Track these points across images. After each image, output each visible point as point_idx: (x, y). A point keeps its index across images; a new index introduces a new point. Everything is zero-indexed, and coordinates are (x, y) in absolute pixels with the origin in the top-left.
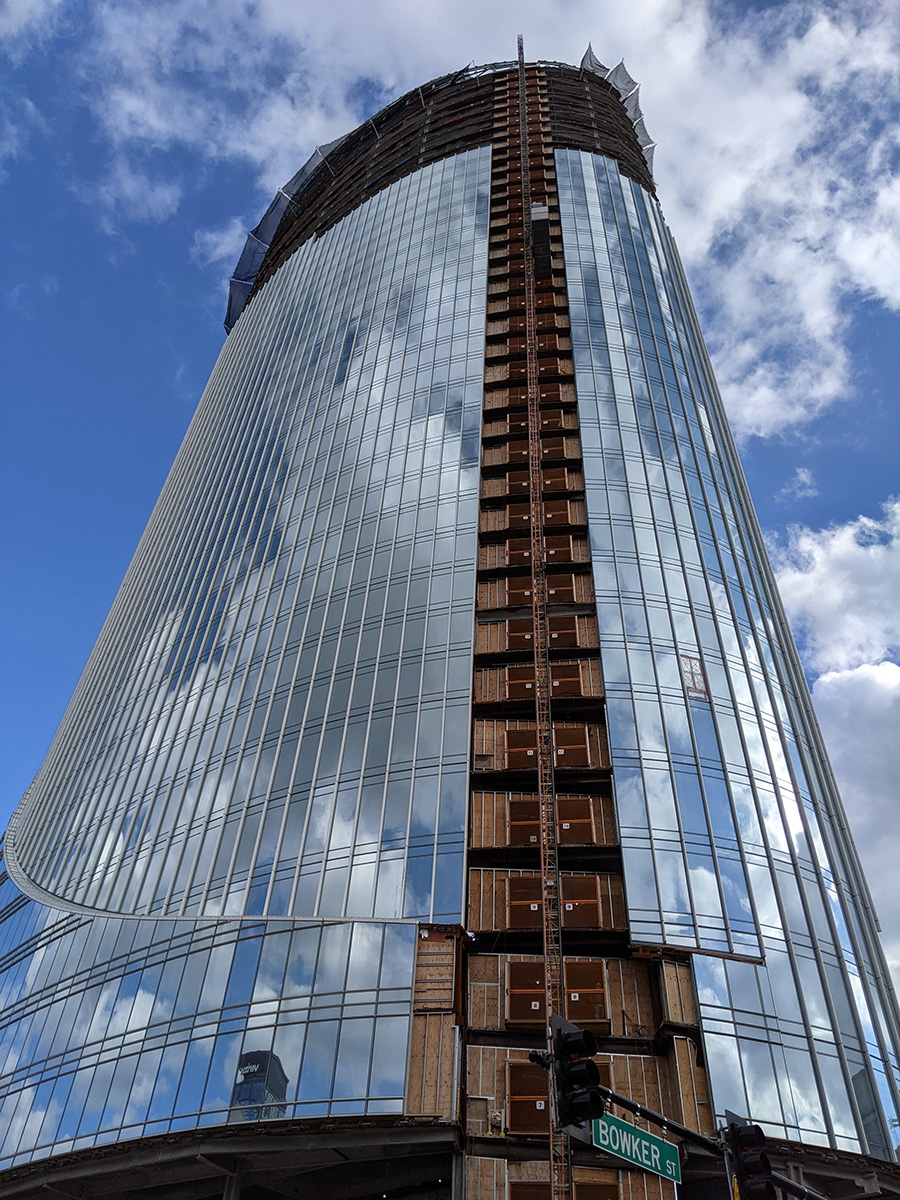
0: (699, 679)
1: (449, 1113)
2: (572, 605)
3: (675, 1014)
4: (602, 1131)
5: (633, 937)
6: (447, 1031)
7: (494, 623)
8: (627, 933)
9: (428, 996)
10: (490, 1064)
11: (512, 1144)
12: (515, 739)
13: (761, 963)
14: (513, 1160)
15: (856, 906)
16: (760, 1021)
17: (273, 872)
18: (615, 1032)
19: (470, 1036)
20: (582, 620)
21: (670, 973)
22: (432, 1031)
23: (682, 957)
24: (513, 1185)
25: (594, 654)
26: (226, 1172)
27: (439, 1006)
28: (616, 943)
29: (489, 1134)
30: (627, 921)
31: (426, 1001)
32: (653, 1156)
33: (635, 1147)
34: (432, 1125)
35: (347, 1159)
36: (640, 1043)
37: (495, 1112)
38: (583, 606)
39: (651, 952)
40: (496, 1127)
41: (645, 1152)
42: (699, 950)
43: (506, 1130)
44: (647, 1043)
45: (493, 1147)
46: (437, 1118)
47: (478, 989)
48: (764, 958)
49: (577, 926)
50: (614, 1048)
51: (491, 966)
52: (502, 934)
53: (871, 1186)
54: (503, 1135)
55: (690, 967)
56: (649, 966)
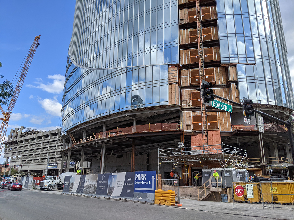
1: (178, 104)
3: (231, 78)
4: (214, 103)
5: (222, 62)
6: (176, 87)
8: (220, 61)
9: (172, 80)
10: (187, 94)
11: (192, 108)
12: (191, 14)
13: (255, 65)
14: (192, 111)
16: (253, 78)
17: (132, 56)
18: (217, 84)
19: (182, 88)
21: (231, 69)
22: (173, 87)
23: (234, 65)
24: (193, 116)
26: (133, 118)
27: (174, 82)
28: (217, 64)
29: (187, 107)
30: (220, 58)
32: (226, 108)
33: (221, 106)
34: (175, 106)
35: (157, 114)
36: (223, 86)
37: (188, 102)
39: (226, 65)
40: (189, 105)
41: (224, 107)
42: (239, 63)
43: (191, 106)
44: (225, 85)
45: (188, 109)
47: (183, 78)
48: (255, 63)
49: (208, 61)
50: (216, 87)
51: (186, 72)
52: (189, 64)
53: (277, 111)
54: (190, 107)
55: (236, 67)
56: (225, 68)
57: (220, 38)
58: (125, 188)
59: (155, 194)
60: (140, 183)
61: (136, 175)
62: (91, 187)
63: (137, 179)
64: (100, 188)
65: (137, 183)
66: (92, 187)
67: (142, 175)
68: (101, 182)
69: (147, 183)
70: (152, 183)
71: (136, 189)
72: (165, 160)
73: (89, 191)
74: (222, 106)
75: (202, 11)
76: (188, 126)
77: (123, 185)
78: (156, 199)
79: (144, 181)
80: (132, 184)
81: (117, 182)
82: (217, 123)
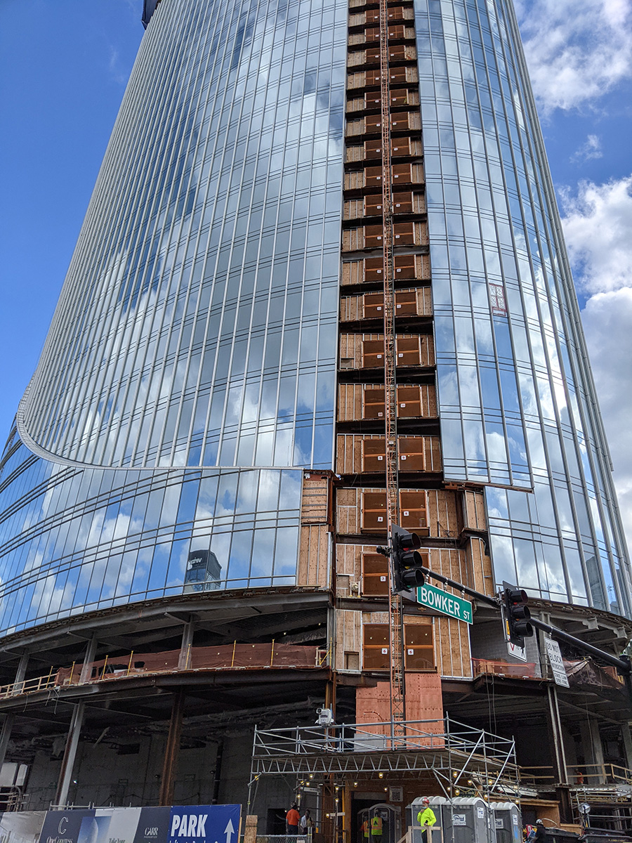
0: (501, 301)
1: (325, 584)
2: (411, 247)
3: (472, 523)
4: (423, 594)
5: (446, 476)
6: (323, 535)
7: (355, 261)
8: (442, 474)
9: (310, 514)
10: (350, 556)
11: (364, 602)
12: (369, 347)
13: (531, 492)
14: (365, 611)
15: (598, 455)
16: (528, 528)
17: (204, 438)
18: (433, 535)
19: (338, 538)
20: (419, 258)
21: (470, 499)
22: (313, 535)
23: (478, 489)
24: (366, 626)
25: (427, 283)
26: (184, 622)
27: (317, 520)
28: (435, 481)
29: (350, 596)
30: (442, 466)
31: (309, 518)
32: (456, 608)
33: (444, 603)
34: (315, 592)
35: (260, 612)
36: (448, 541)
37: (352, 581)
38: (420, 247)
39: (458, 485)
40: (355, 592)
41: (450, 606)
42: (490, 484)
43: (361, 594)
44: (453, 541)
45: (352, 603)
46: (318, 587)
47: (343, 510)
48: (533, 489)
49: (409, 470)
50: (431, 544)
51: (351, 496)
52: (359, 475)
53: (593, 625)
54: (359, 597)
55: (482, 494)
56: (456, 494)
57: (442, 415)
61: (176, 818)
63: (177, 831)
67: (193, 817)
72: (274, 769)
74: (447, 602)
75: (398, 344)
76: (350, 657)
79: (200, 840)
82: (432, 649)
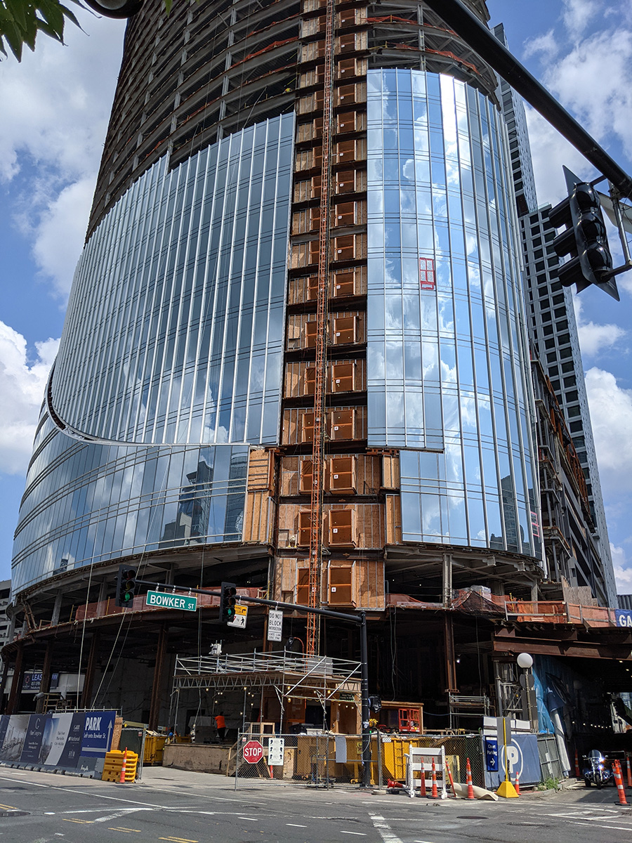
0: (430, 275)
1: (264, 538)
2: (352, 226)
3: (388, 483)
4: (152, 599)
5: (369, 443)
6: (264, 501)
7: (303, 244)
8: (366, 442)
9: (255, 482)
10: (290, 513)
11: (299, 551)
12: (312, 327)
13: (442, 452)
14: (300, 559)
16: (436, 484)
18: (360, 493)
19: (278, 500)
20: (358, 237)
21: (388, 463)
22: (257, 500)
23: (394, 452)
24: (300, 570)
25: (364, 262)
26: (165, 570)
27: (261, 487)
28: (360, 447)
29: (289, 547)
30: (366, 434)
31: (254, 485)
32: (181, 603)
33: (171, 601)
34: (257, 545)
35: (221, 561)
36: (371, 497)
37: (290, 537)
38: (359, 227)
39: (379, 451)
40: (293, 543)
42: (405, 448)
43: (298, 544)
44: (375, 497)
45: (290, 553)
46: (258, 542)
47: (287, 476)
48: (444, 449)
49: (342, 438)
50: (358, 501)
51: (294, 462)
52: (299, 445)
53: (492, 563)
54: (295, 547)
55: (398, 457)
56: (377, 457)
57: (369, 389)
58: (68, 746)
59: (106, 759)
60: (91, 736)
61: (88, 719)
62: (15, 745)
63: (88, 727)
64: (30, 747)
65: (86, 736)
66: (17, 744)
67: (95, 718)
68: (32, 733)
69: (100, 736)
70: (107, 736)
71: (84, 749)
72: (186, 685)
73: (10, 755)
74: (174, 601)
75: (336, 323)
76: (287, 595)
77: (64, 742)
78: (105, 770)
79: (97, 732)
80: (79, 740)
81: (57, 735)
82: (350, 587)
